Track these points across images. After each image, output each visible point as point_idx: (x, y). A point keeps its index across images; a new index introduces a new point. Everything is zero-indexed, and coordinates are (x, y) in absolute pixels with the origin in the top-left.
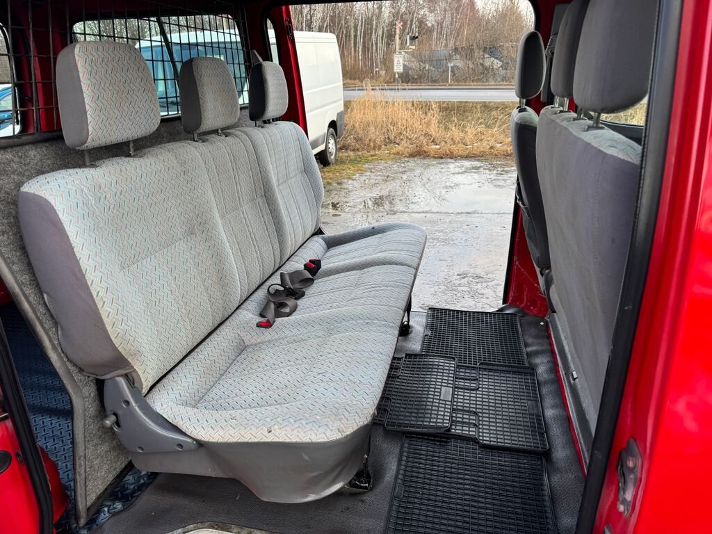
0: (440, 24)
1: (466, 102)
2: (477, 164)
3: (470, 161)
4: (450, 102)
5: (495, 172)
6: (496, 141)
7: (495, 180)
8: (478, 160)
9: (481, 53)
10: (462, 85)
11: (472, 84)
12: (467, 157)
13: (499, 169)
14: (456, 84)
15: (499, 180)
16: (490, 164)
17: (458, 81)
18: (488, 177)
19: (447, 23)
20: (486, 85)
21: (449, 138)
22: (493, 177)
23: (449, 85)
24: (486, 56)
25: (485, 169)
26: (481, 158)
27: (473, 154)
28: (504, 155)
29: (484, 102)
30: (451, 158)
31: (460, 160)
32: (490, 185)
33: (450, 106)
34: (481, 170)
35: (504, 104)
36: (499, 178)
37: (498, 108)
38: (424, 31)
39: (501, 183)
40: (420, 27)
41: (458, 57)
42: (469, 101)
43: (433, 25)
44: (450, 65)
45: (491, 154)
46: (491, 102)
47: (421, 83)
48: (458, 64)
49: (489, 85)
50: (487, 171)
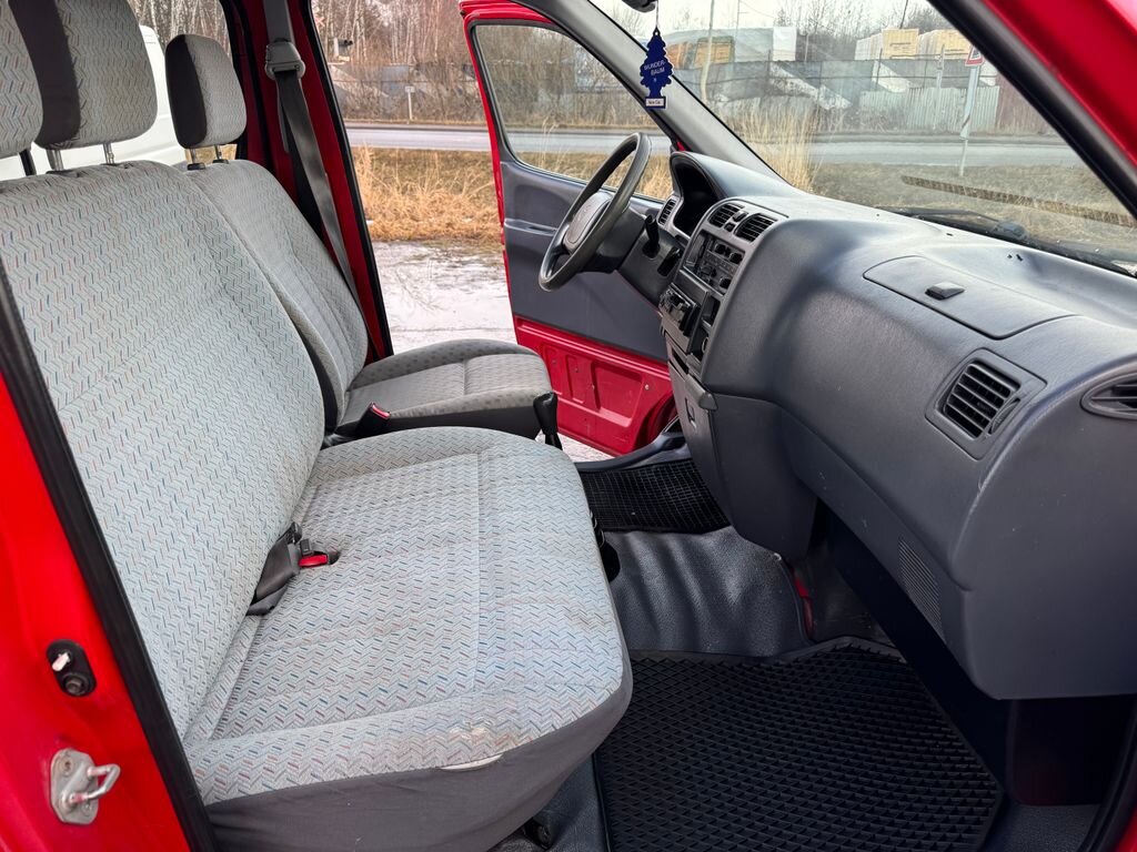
0: (403, 23)
1: (429, 151)
2: (424, 250)
3: (413, 245)
4: (402, 150)
5: (446, 264)
6: (464, 214)
7: (443, 276)
8: (426, 245)
9: (460, 73)
10: (431, 124)
11: (447, 122)
12: (409, 239)
13: (454, 259)
14: (422, 121)
15: (448, 276)
16: (442, 251)
17: (426, 117)
18: (434, 271)
19: (413, 22)
20: (468, 125)
21: (389, 208)
22: (441, 271)
23: (412, 123)
24: (468, 78)
25: (433, 259)
26: (429, 242)
27: (421, 235)
28: (467, 236)
29: (456, 152)
30: (385, 241)
31: (398, 244)
32: (433, 286)
33: (402, 156)
34: (427, 260)
35: (484, 156)
36: (450, 273)
37: (476, 161)
38: (374, 33)
39: (451, 281)
40: (368, 25)
41: (422, 77)
42: (433, 149)
43: (390, 24)
44: (410, 90)
45: (448, 235)
46: (466, 152)
47: (365, 118)
48: (424, 90)
49: (473, 125)
50: (435, 263)
